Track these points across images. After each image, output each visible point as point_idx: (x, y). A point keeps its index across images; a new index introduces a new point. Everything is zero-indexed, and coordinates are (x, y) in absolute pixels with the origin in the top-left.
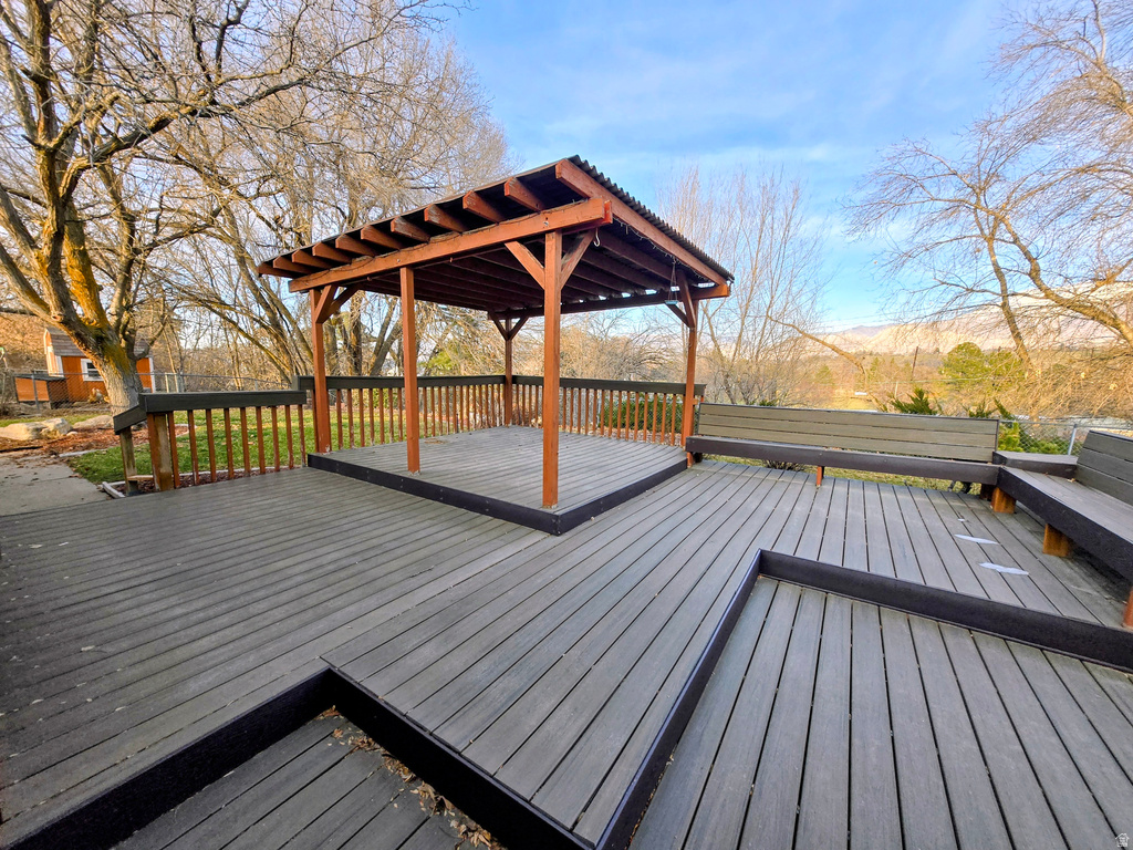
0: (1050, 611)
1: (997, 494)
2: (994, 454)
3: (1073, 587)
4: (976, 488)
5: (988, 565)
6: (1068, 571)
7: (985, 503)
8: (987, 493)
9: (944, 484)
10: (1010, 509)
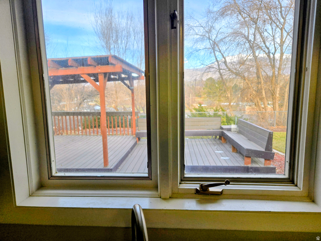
0: (233, 165)
1: (222, 138)
2: (221, 127)
3: (237, 159)
4: (218, 137)
5: (222, 158)
6: (236, 155)
7: (220, 141)
8: (220, 138)
9: (210, 137)
10: (225, 142)
